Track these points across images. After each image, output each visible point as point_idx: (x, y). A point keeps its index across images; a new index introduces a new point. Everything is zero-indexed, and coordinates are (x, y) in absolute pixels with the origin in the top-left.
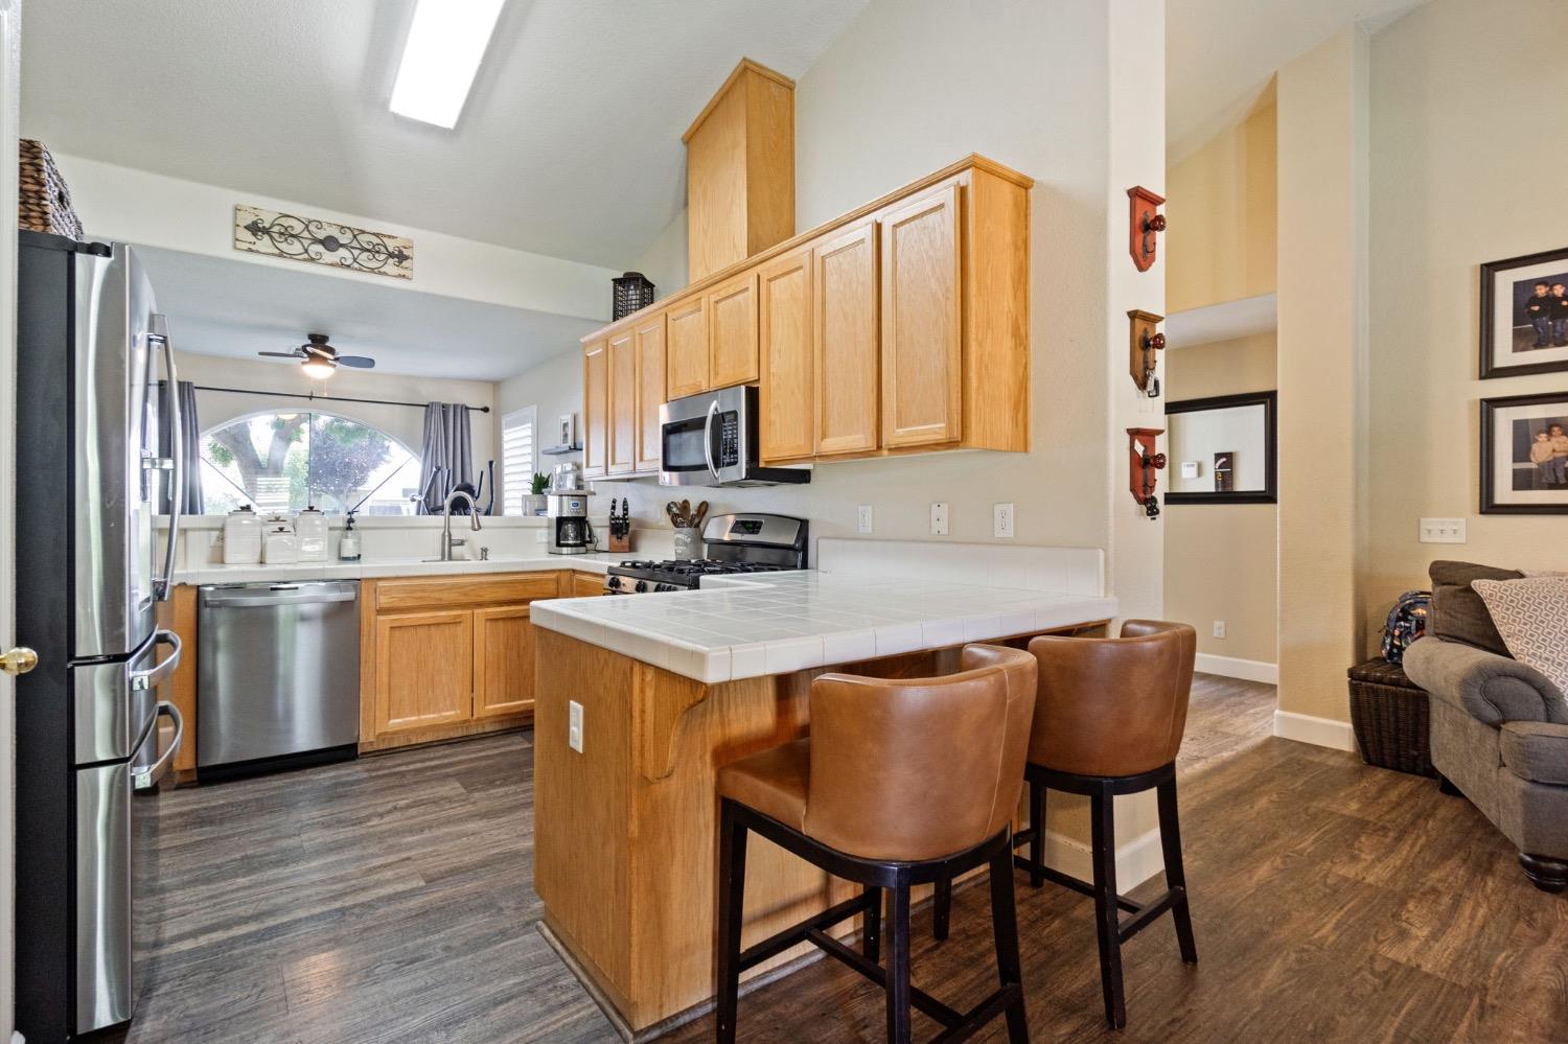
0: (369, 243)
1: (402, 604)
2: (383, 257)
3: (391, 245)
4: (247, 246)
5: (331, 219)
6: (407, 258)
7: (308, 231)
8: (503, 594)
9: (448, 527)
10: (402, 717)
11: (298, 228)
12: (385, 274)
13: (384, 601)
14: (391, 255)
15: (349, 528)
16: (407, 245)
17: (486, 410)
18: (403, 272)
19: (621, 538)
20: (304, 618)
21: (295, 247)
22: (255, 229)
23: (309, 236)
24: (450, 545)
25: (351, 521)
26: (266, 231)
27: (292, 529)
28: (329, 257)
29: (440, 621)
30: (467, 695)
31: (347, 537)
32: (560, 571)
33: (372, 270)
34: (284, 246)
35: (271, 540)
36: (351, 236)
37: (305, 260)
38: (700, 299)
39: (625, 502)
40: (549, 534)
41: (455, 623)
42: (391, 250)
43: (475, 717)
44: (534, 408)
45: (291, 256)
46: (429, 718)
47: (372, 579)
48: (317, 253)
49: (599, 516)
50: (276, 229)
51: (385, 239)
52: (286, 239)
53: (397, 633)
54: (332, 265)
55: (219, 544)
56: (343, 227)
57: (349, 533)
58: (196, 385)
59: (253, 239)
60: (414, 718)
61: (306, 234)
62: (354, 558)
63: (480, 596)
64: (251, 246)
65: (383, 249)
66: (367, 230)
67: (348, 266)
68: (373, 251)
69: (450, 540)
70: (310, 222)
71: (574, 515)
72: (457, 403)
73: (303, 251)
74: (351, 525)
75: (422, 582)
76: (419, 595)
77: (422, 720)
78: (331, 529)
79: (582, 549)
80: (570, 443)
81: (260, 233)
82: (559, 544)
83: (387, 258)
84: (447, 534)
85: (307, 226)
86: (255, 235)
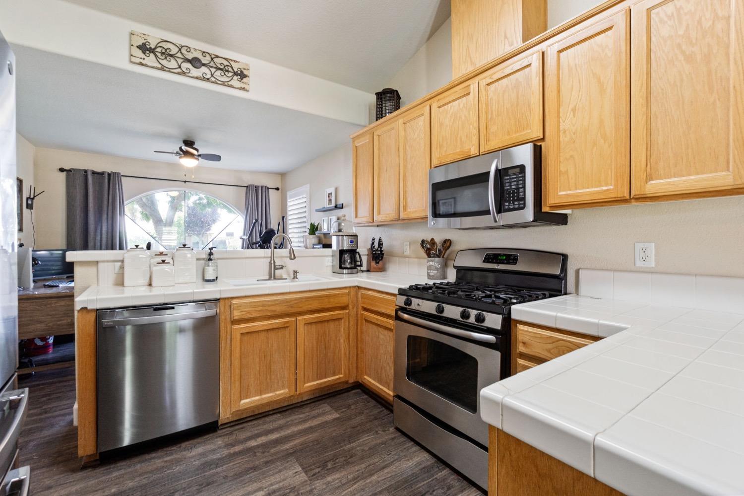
0: (221, 64)
1: (249, 316)
2: (230, 74)
3: (236, 67)
4: (138, 61)
5: (197, 47)
6: (246, 76)
7: (181, 53)
8: (315, 305)
9: (272, 257)
10: (250, 398)
11: (174, 50)
12: (231, 86)
13: (236, 314)
14: (235, 74)
15: (210, 259)
16: (246, 68)
17: (278, 189)
18: (243, 86)
19: (378, 263)
20: (181, 330)
21: (173, 64)
22: (144, 48)
23: (182, 57)
24: (275, 269)
25: (211, 254)
26: (152, 51)
27: (171, 261)
28: (195, 72)
29: (275, 326)
30: (293, 377)
31: (208, 266)
32: (350, 287)
33: (224, 84)
34: (164, 62)
35: (156, 269)
36: (210, 59)
37: (179, 73)
38: (470, 85)
39: (380, 240)
40: (333, 260)
41: (285, 327)
42: (236, 70)
43: (298, 393)
44: (308, 186)
45: (170, 70)
46: (267, 396)
47: (228, 298)
48: (187, 69)
49: (363, 250)
50: (159, 50)
51: (232, 63)
52: (166, 58)
53: (246, 338)
54: (197, 78)
55: (121, 272)
56: (204, 52)
57: (210, 263)
58: (122, 174)
59: (143, 56)
60: (257, 398)
61: (179, 55)
62: (213, 280)
63: (301, 307)
64: (142, 61)
65: (230, 69)
66: (220, 55)
67: (208, 79)
68: (224, 70)
69: (275, 266)
70: (182, 47)
71: (350, 248)
72: (263, 185)
73: (178, 67)
74: (212, 257)
75: (263, 299)
76: (260, 308)
77: (263, 399)
78: (198, 259)
79: (355, 270)
80: (333, 204)
81: (148, 52)
82: (341, 267)
83: (233, 76)
84: (272, 262)
85: (180, 50)
86: (144, 53)
